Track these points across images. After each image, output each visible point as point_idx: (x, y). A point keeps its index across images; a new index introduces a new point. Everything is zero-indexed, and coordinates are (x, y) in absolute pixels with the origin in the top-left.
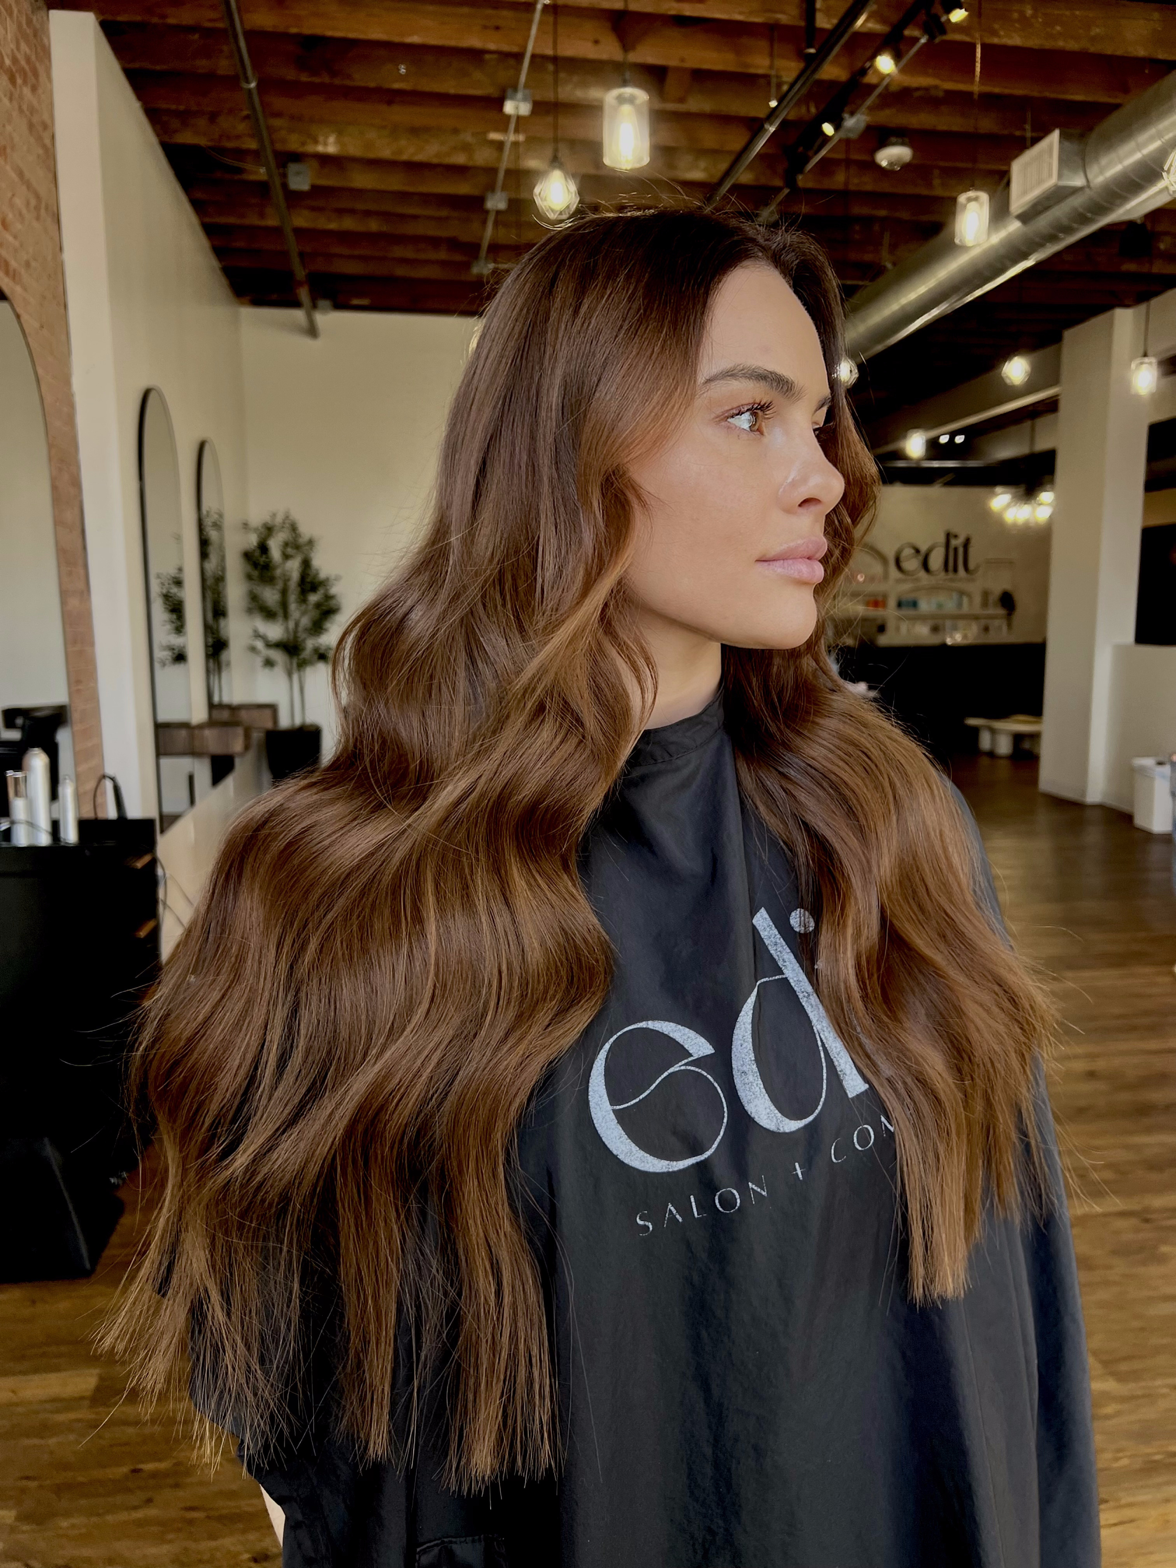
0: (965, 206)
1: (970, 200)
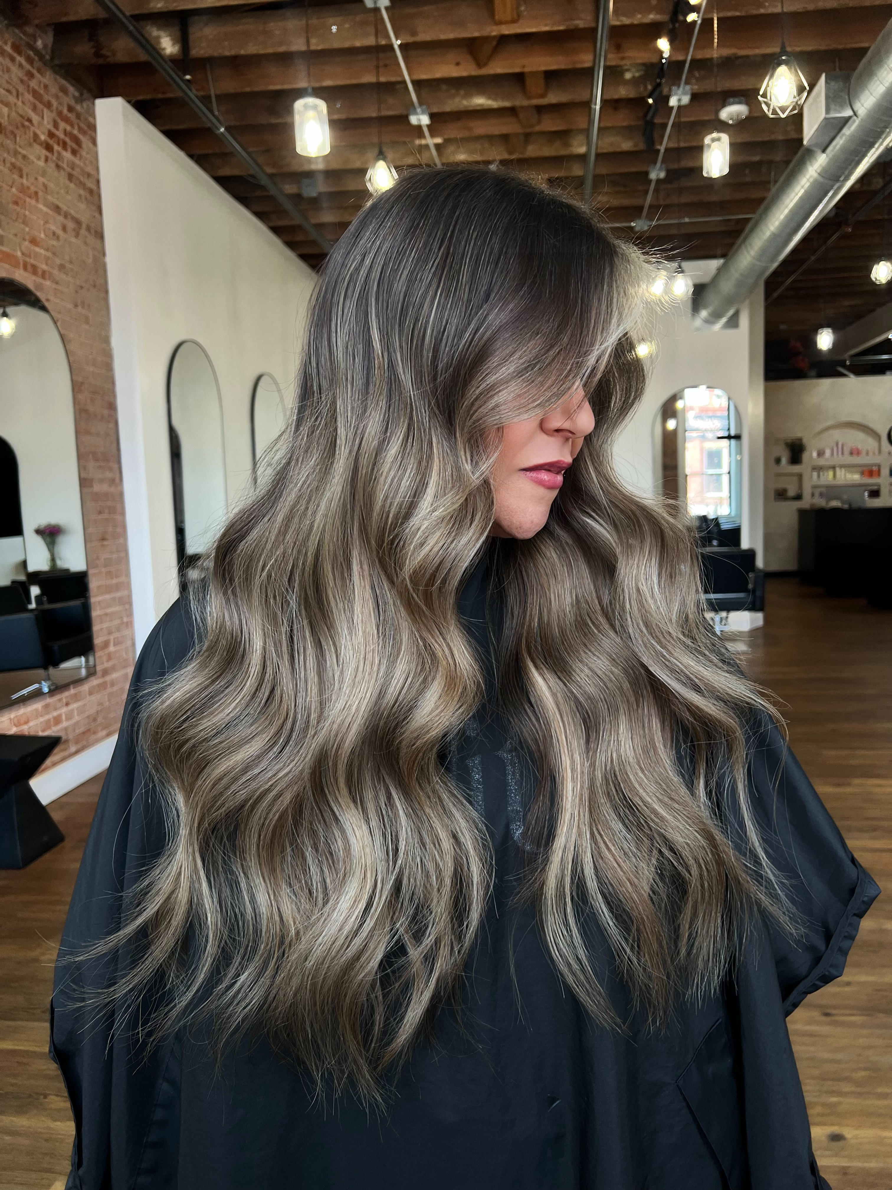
0: (709, 146)
1: (713, 140)
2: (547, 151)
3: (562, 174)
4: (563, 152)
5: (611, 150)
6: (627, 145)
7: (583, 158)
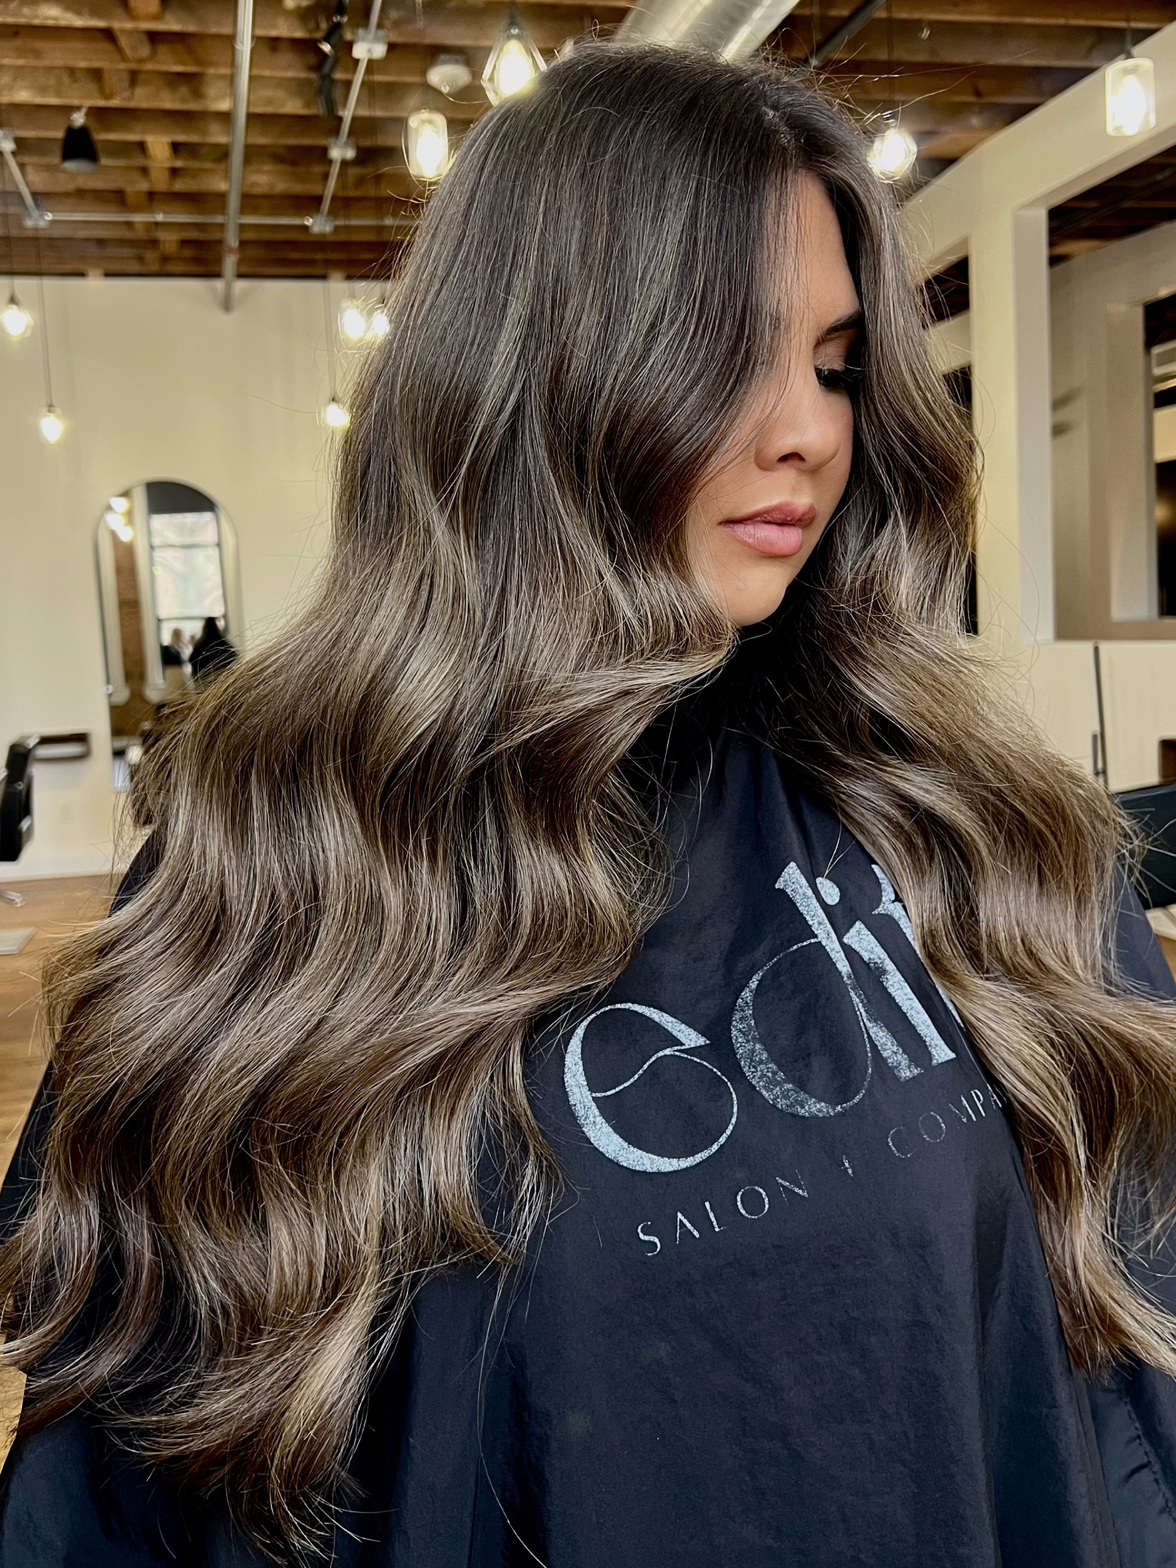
2: (168, 101)
3: (194, 138)
4: (192, 106)
5: (270, 110)
6: (293, 106)
7: (226, 118)
